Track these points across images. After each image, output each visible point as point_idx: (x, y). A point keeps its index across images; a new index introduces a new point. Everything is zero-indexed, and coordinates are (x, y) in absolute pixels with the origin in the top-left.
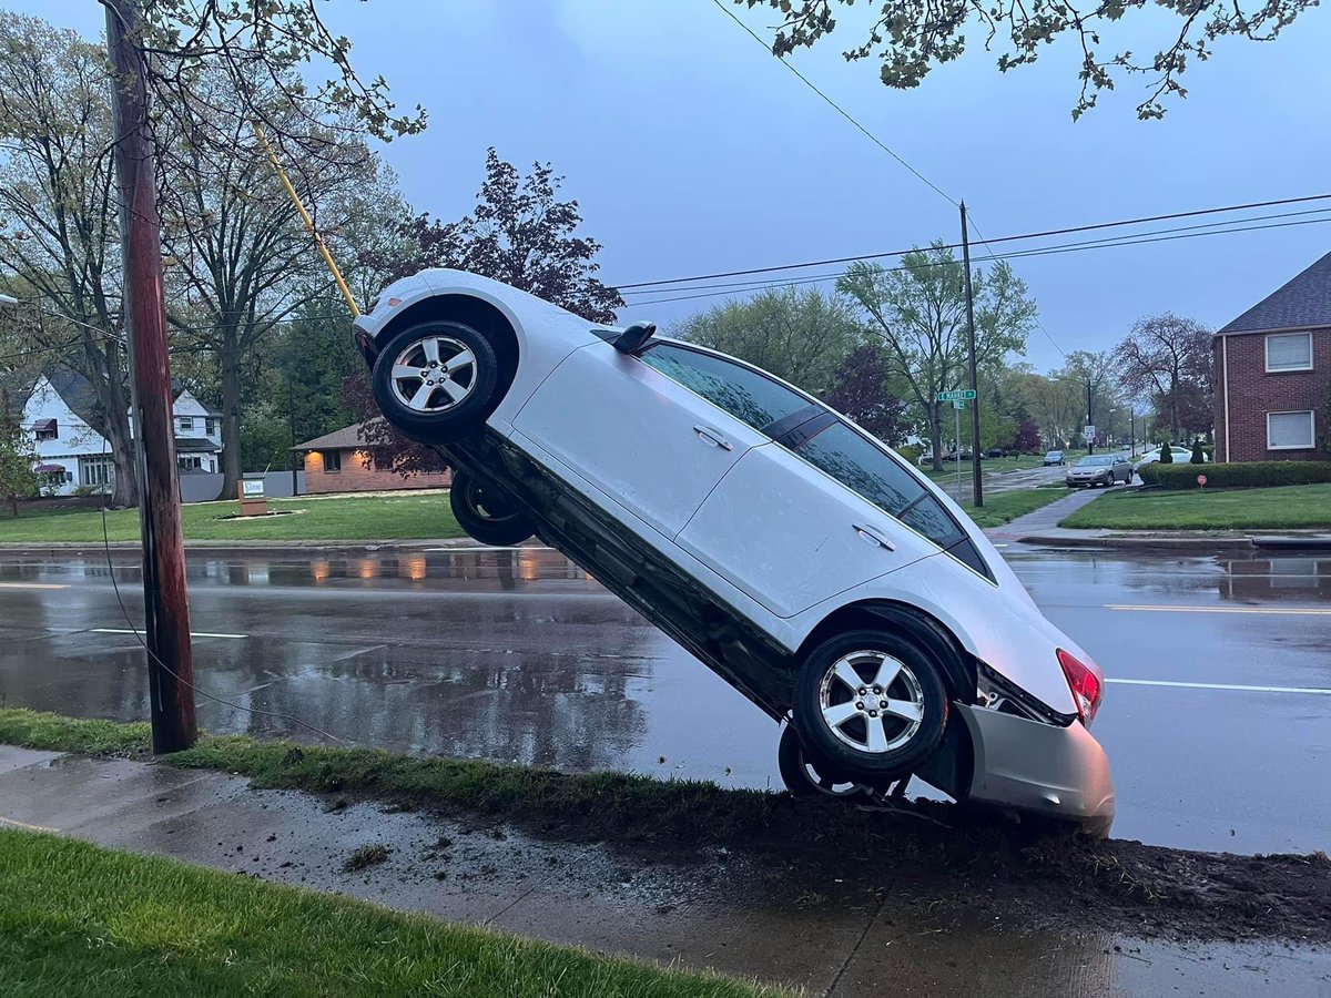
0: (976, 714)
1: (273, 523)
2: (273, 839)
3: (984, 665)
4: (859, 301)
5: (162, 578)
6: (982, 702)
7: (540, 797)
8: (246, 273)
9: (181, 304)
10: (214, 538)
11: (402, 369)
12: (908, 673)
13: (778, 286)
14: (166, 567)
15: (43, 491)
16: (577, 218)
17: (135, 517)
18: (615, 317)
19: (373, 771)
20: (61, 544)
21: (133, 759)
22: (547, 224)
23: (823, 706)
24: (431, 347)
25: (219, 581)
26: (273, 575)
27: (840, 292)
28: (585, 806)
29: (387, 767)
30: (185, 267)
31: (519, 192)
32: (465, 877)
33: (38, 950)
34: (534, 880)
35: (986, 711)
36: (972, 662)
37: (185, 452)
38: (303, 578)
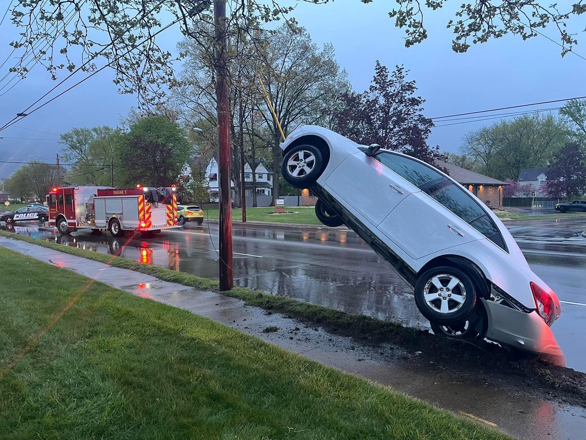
0: (489, 304)
1: (286, 216)
2: (245, 320)
3: (494, 284)
4: (571, 119)
5: (224, 231)
6: (493, 299)
7: (334, 320)
8: (285, 116)
9: (261, 129)
10: (264, 221)
11: (291, 162)
12: (461, 284)
13: (530, 113)
14: (226, 228)
15: (211, 200)
16: (415, 88)
17: (218, 211)
18: (430, 132)
19: (283, 304)
20: (213, 220)
21: (213, 291)
22: (401, 92)
23: (425, 293)
24: (301, 154)
25: (269, 238)
26: (286, 236)
27: (561, 115)
28: (349, 324)
29: (288, 303)
30: (263, 114)
31: (389, 78)
32: (299, 340)
33: (165, 334)
34: (321, 344)
35: (494, 303)
36: (489, 283)
37: (259, 187)
38: (299, 239)
